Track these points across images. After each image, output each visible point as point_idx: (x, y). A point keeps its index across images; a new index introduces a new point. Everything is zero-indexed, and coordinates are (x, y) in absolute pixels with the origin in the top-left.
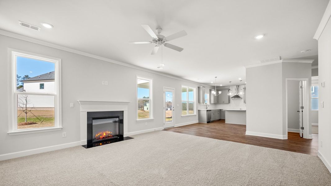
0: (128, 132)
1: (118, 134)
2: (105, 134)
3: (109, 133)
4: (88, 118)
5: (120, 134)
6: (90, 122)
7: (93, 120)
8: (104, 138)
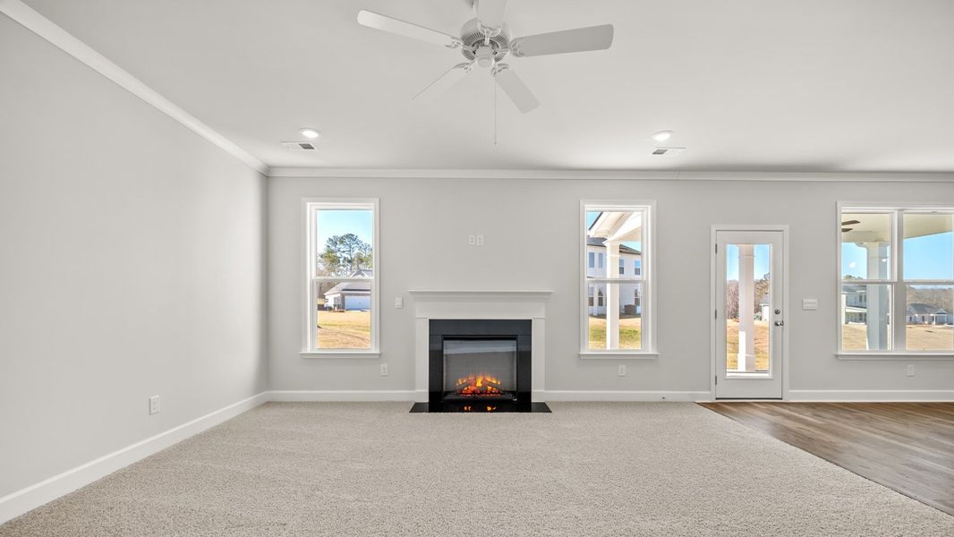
0: (546, 389)
1: (515, 389)
2: (479, 384)
3: (494, 382)
4: (431, 336)
5: (520, 391)
6: (438, 347)
7: (445, 342)
8: (474, 392)
